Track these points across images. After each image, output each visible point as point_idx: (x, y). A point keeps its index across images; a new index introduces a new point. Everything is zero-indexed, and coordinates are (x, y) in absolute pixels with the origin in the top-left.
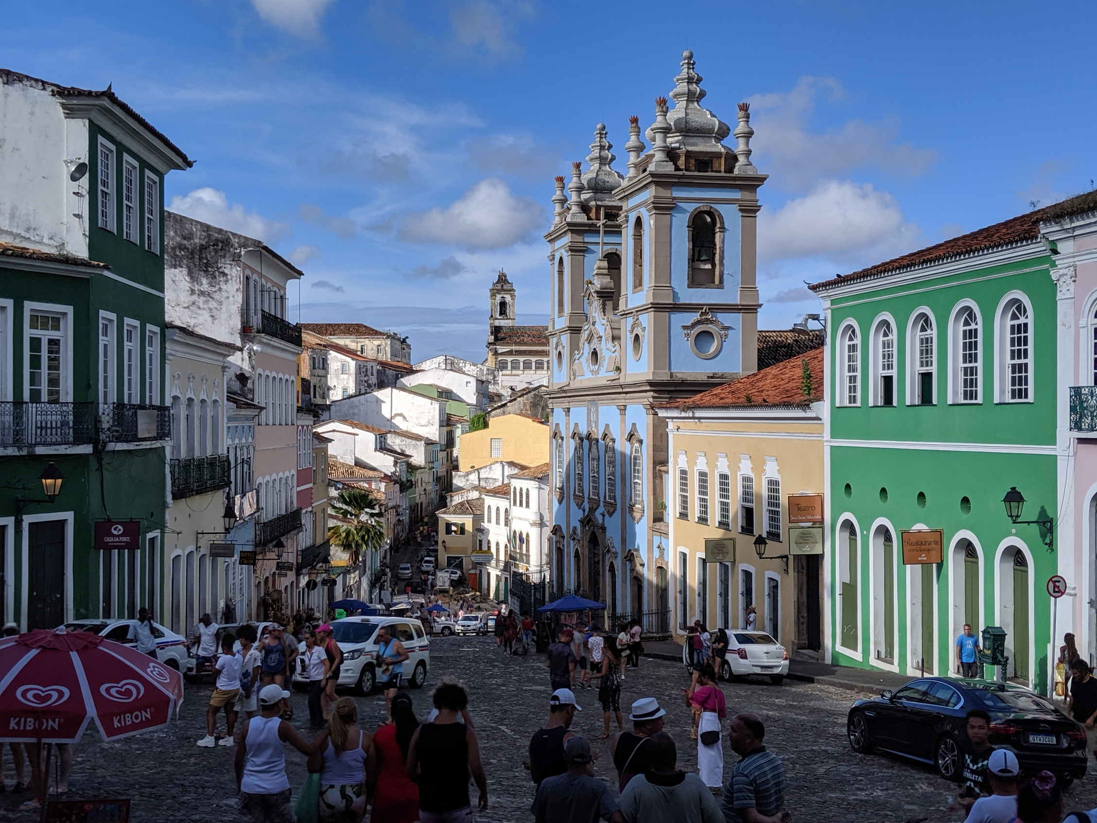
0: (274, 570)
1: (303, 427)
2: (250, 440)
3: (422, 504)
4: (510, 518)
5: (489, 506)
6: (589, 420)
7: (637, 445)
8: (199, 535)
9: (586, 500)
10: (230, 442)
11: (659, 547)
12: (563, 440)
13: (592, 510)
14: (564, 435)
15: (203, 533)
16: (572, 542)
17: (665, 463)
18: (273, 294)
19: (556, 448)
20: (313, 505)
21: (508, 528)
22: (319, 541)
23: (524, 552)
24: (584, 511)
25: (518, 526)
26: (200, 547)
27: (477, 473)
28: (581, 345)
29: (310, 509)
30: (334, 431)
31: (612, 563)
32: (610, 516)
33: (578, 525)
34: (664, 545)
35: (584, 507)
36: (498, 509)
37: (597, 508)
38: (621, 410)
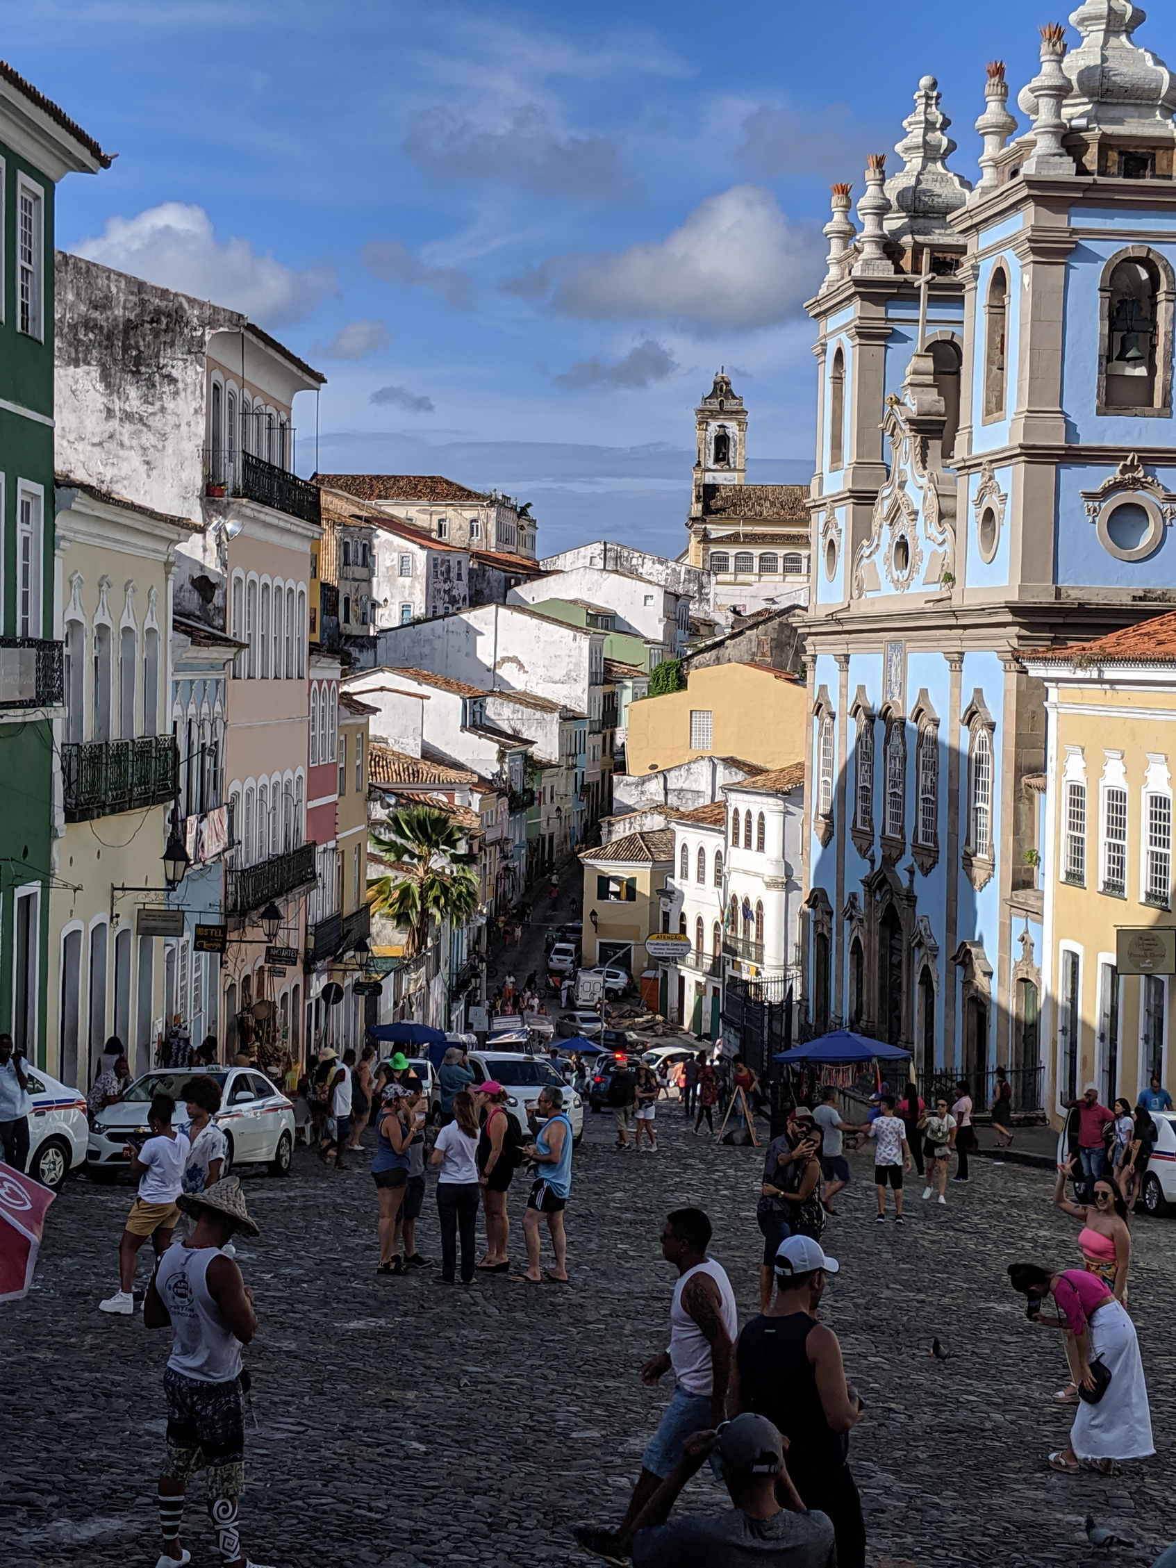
0: (261, 962)
1: (320, 682)
2: (218, 707)
3: (551, 838)
4: (725, 870)
5: (684, 846)
6: (887, 681)
7: (983, 733)
8: (116, 893)
9: (877, 841)
10: (178, 711)
11: (1022, 939)
12: (833, 718)
13: (889, 862)
14: (835, 708)
15: (124, 889)
16: (847, 923)
17: (1039, 770)
18: (265, 420)
19: (820, 735)
20: (338, 837)
21: (721, 891)
22: (350, 908)
23: (753, 939)
24: (873, 862)
25: (741, 887)
26: (118, 916)
27: (661, 779)
28: (874, 529)
29: (332, 844)
30: (382, 689)
31: (926, 968)
32: (926, 875)
33: (860, 890)
34: (1032, 937)
35: (873, 855)
36: (701, 851)
37: (899, 857)
38: (952, 661)
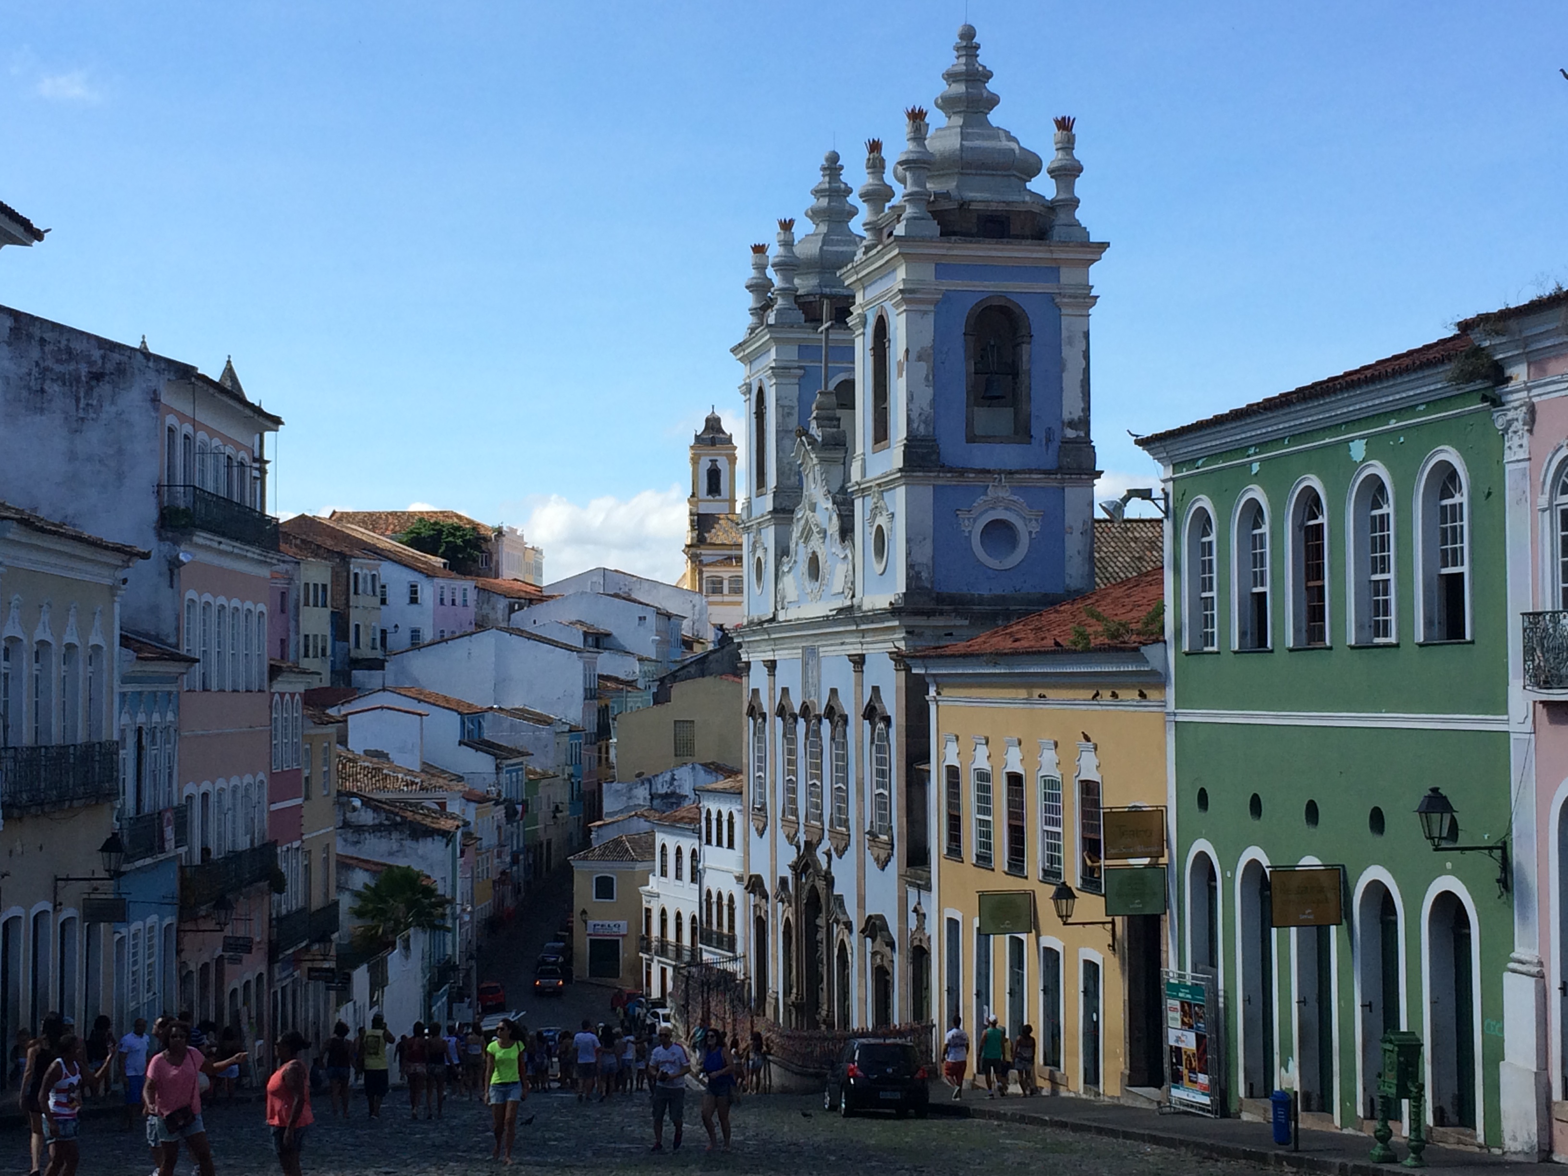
0: (219, 952)
1: (282, 695)
2: (170, 717)
3: (549, 843)
4: (700, 866)
5: (664, 846)
6: (805, 683)
7: (881, 725)
8: (59, 882)
9: (802, 828)
10: (125, 719)
11: (915, 910)
12: (764, 720)
13: (810, 846)
14: (766, 709)
15: (68, 879)
16: (780, 904)
17: (925, 757)
18: (223, 460)
19: (754, 734)
20: (304, 837)
21: (697, 886)
22: (317, 902)
23: (725, 930)
24: (798, 848)
25: (714, 882)
26: (61, 904)
27: (647, 786)
28: (792, 546)
29: (296, 844)
30: (382, 708)
31: (842, 941)
32: (840, 857)
33: (788, 874)
34: (924, 909)
35: (798, 842)
36: (679, 851)
37: (820, 841)
38: (854, 662)
